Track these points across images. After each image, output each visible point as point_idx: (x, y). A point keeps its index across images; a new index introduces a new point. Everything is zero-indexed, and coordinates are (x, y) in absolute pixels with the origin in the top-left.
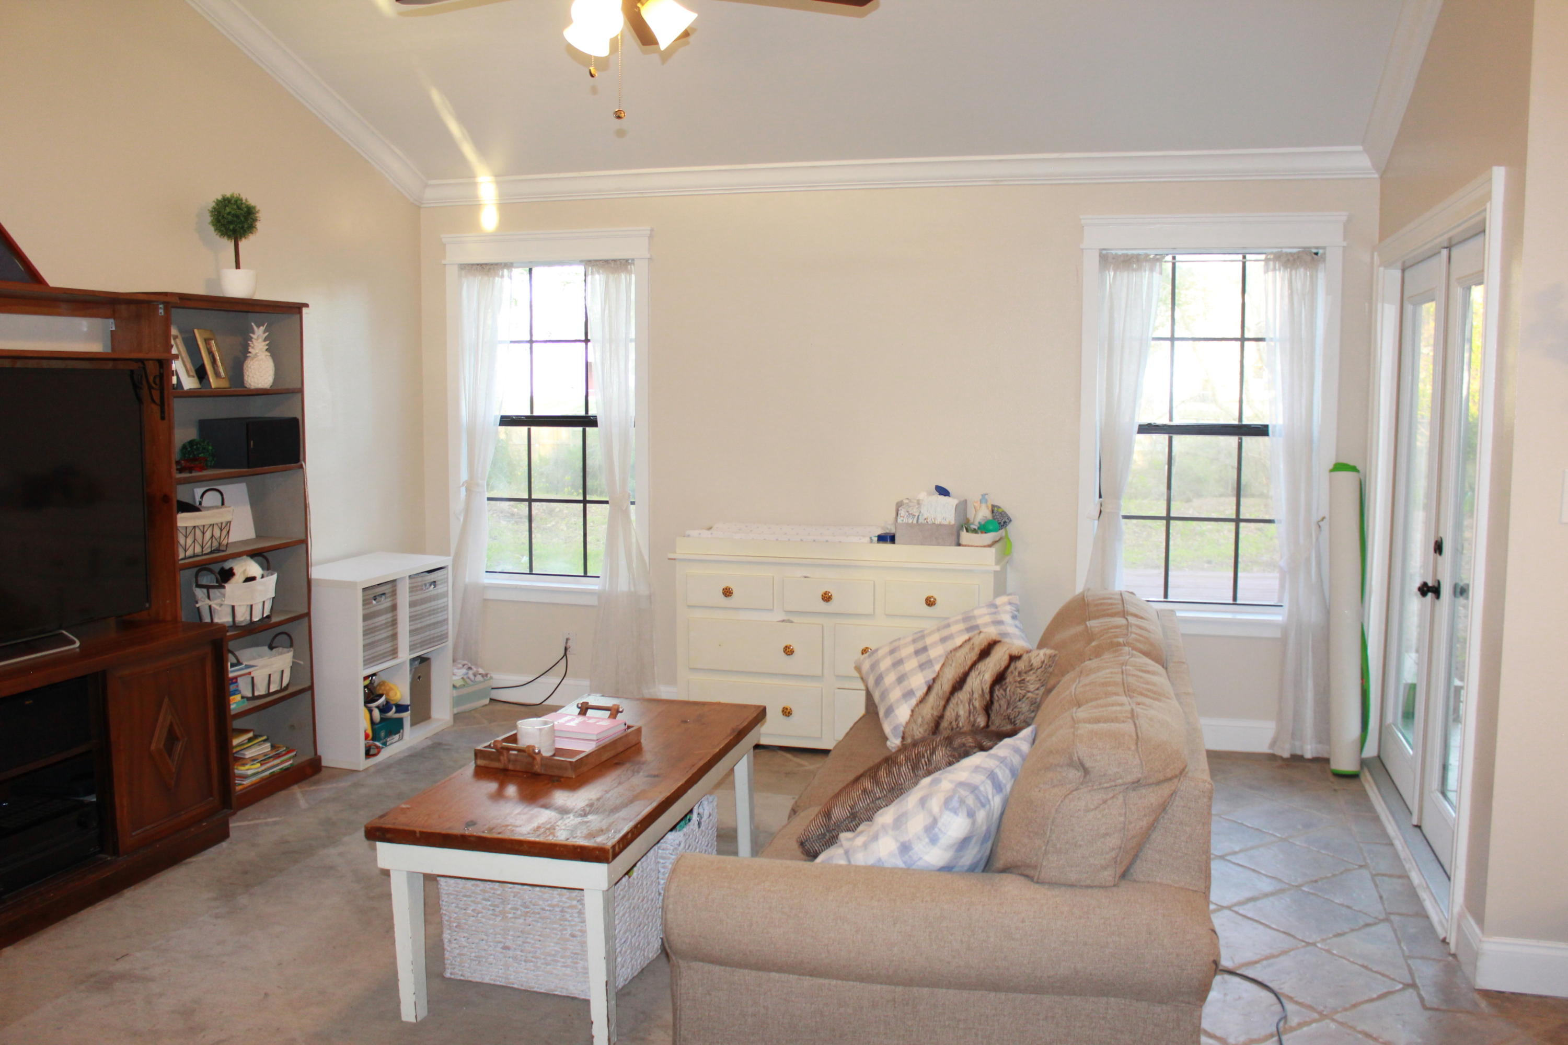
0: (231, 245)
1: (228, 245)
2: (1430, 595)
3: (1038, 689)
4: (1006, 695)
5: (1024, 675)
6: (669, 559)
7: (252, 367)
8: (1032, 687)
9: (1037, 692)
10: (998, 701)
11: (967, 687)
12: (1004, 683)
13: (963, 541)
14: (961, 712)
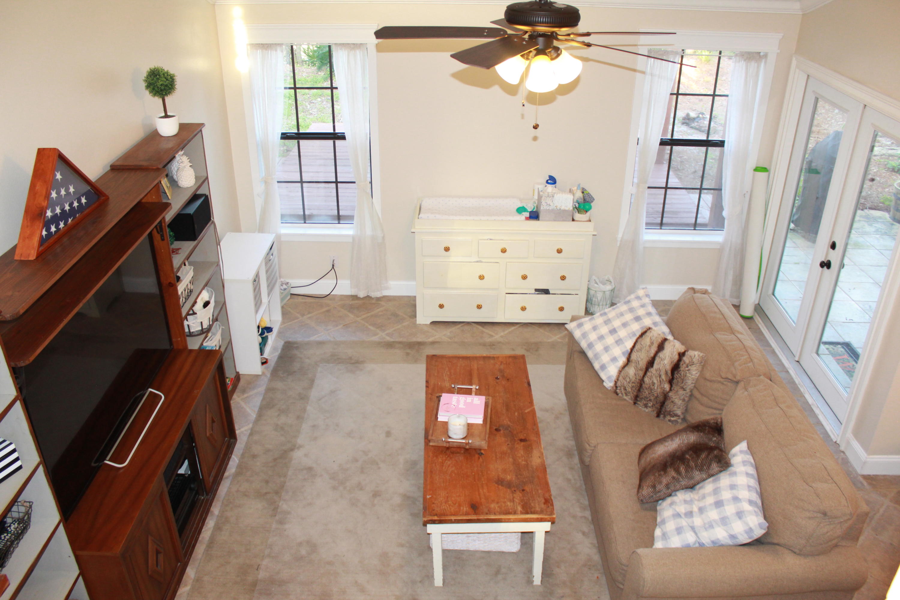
0: (160, 101)
1: (158, 101)
2: (825, 267)
3: (696, 374)
4: (681, 376)
5: (690, 366)
6: (412, 232)
7: (182, 175)
8: (694, 373)
9: (696, 375)
10: (676, 379)
11: (656, 366)
12: (679, 370)
13: (575, 218)
14: (655, 381)
